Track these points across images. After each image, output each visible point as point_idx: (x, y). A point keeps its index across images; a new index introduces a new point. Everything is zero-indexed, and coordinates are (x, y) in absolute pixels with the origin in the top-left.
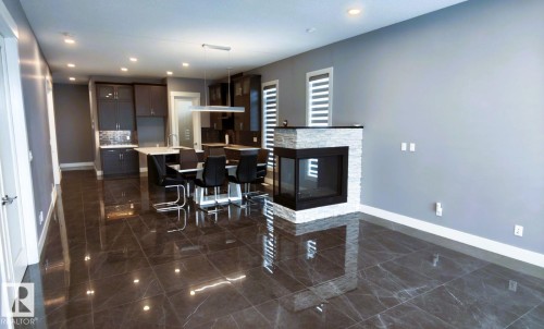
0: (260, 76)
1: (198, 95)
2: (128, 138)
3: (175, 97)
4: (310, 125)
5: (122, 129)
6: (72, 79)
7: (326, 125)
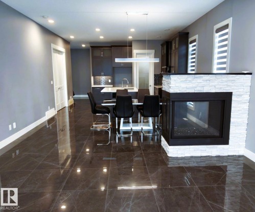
0: (188, 33)
1: (153, 51)
2: (110, 81)
3: (137, 54)
4: (215, 71)
5: (105, 75)
6: (84, 46)
7: (224, 72)
